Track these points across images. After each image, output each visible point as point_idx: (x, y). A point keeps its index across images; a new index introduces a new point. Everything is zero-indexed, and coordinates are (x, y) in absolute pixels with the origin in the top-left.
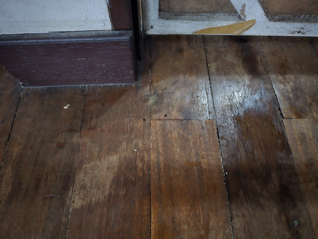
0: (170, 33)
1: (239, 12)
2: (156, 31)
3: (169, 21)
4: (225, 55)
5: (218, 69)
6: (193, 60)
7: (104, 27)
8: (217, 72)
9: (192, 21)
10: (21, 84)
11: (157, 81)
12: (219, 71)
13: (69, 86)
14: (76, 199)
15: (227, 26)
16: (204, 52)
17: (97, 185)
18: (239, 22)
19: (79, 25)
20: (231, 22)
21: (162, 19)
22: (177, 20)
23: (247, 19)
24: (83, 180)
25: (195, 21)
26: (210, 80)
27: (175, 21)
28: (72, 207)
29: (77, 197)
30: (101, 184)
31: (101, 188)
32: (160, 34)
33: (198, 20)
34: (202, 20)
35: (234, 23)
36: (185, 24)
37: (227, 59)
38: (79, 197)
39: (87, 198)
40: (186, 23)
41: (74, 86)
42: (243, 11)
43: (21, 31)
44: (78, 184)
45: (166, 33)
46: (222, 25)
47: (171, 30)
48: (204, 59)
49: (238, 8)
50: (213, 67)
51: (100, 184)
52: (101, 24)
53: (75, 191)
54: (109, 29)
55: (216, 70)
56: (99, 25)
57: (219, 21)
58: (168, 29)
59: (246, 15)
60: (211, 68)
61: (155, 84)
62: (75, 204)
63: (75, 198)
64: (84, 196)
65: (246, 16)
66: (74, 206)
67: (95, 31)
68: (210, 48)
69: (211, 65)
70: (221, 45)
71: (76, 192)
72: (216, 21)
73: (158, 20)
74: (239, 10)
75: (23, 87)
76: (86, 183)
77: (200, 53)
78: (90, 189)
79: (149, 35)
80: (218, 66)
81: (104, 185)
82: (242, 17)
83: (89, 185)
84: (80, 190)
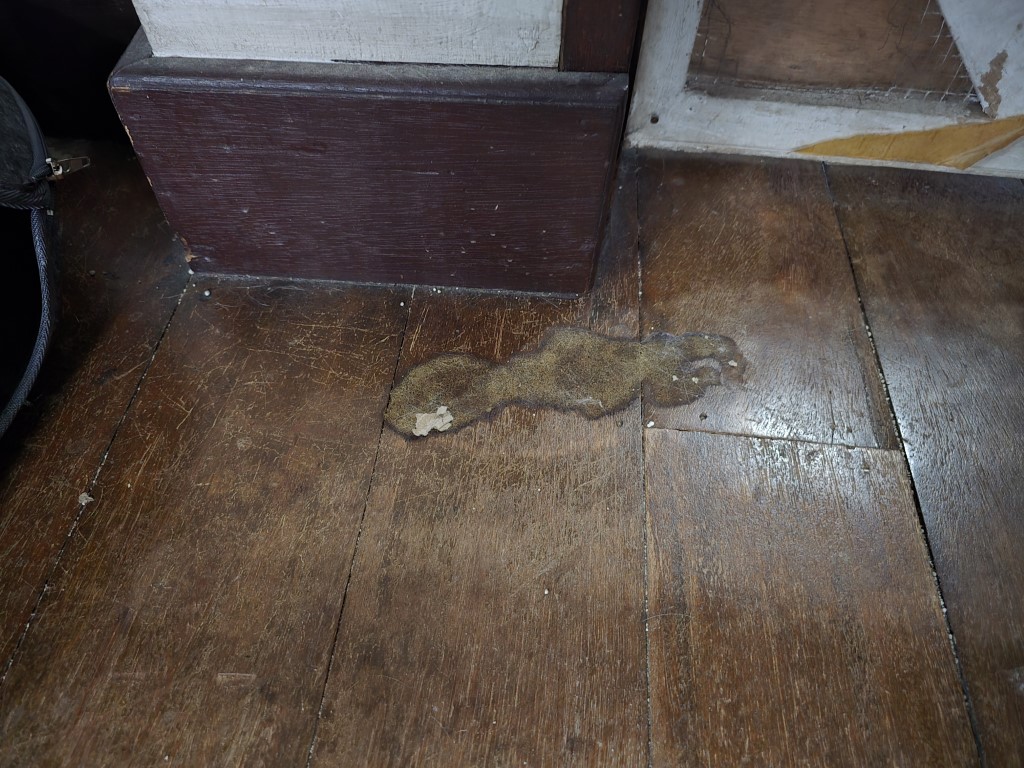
0: (712, 149)
1: (977, 82)
2: (666, 135)
3: (721, 100)
4: (913, 235)
5: (890, 276)
6: (795, 239)
7: (533, 55)
8: (889, 287)
9: (801, 107)
10: (188, 258)
11: (668, 297)
12: (896, 284)
13: (350, 283)
14: (337, 704)
15: (925, 133)
16: (834, 219)
17: (425, 654)
18: (969, 121)
19: (445, 39)
20: (941, 118)
21: (696, 93)
22: (747, 99)
23: (1004, 112)
24: (373, 629)
25: (812, 108)
26: (863, 309)
27: (739, 101)
28: (319, 736)
29: (344, 695)
30: (446, 651)
31: (443, 669)
32: (675, 149)
33: (825, 105)
34: (836, 105)
35: (952, 123)
36: (774, 115)
37: (921, 245)
38: (352, 695)
39: (382, 706)
40: (778, 112)
41: (367, 284)
42: (992, 79)
43: (239, 47)
44: (354, 641)
45: (700, 148)
46: (908, 129)
47: (719, 135)
48: (836, 241)
49: (977, 66)
50: (872, 269)
51: (438, 654)
52: (526, 42)
53: (337, 669)
54: (546, 65)
55: (884, 277)
56: (518, 43)
57: (897, 114)
58: (708, 132)
59: (1003, 98)
60: (865, 270)
61: (659, 305)
62: (332, 726)
63: (335, 696)
64: (373, 693)
65: (999, 101)
66: (327, 732)
67: (497, 66)
68: (854, 208)
69: (864, 260)
70: (894, 200)
71: (343, 675)
72: (889, 113)
73: (682, 95)
74: (979, 76)
75: (191, 272)
76: (383, 640)
77: (819, 219)
78: (398, 668)
79: (637, 150)
80: (890, 267)
81: (456, 659)
82: (985, 105)
83: (397, 651)
84: (358, 668)
